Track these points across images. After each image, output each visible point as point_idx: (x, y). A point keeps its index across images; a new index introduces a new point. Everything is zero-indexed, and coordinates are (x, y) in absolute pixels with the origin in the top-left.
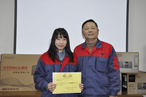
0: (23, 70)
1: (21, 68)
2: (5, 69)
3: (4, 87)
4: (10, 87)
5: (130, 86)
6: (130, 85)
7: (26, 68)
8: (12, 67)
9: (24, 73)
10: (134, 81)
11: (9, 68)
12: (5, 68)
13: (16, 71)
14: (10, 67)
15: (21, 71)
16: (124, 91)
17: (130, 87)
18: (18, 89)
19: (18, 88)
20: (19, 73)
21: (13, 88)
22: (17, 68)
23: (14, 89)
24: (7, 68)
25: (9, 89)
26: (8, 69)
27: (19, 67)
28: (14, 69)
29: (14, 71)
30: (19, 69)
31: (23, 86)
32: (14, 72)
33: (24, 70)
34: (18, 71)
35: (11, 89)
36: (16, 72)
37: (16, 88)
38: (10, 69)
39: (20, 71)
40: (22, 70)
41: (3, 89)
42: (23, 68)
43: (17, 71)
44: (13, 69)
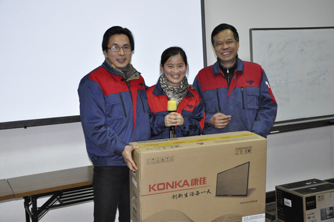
0: (196, 186)
1: (190, 183)
2: (152, 191)
7: (203, 180)
8: (168, 183)
9: (198, 193)
11: (161, 187)
12: (151, 188)
13: (178, 193)
14: (164, 184)
15: (192, 191)
20: (186, 196)
22: (181, 184)
24: (156, 188)
26: (159, 189)
27: (186, 181)
28: (174, 189)
29: (175, 193)
30: (186, 187)
32: (174, 197)
33: (199, 186)
34: (183, 193)
36: (180, 196)
38: (166, 190)
39: (189, 192)
40: (194, 186)
42: (195, 182)
43: (181, 192)
44: (172, 187)
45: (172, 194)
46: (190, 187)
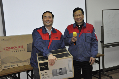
0: (20, 48)
1: (17, 48)
2: (4, 50)
3: (5, 65)
4: (11, 64)
7: (22, 47)
8: (9, 47)
9: (21, 51)
11: (7, 48)
13: (13, 51)
14: (8, 48)
15: (18, 50)
18: (17, 65)
19: (17, 64)
20: (17, 51)
21: (13, 64)
22: (14, 48)
23: (14, 65)
24: (5, 49)
25: (9, 66)
26: (6, 49)
27: (16, 47)
29: (12, 51)
30: (16, 49)
31: (22, 61)
32: (12, 52)
33: (21, 48)
35: (12, 66)
36: (14, 51)
37: (15, 64)
38: (9, 50)
39: (17, 50)
40: (19, 48)
41: (5, 67)
42: (19, 47)
43: (14, 50)
44: (11, 49)
45: (11, 51)
46: (18, 49)
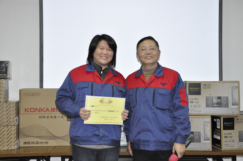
0: (54, 112)
1: (50, 110)
2: (27, 112)
3: (27, 140)
4: (35, 140)
5: (226, 137)
6: (226, 135)
8: (36, 109)
9: (55, 117)
10: (232, 128)
12: (26, 110)
13: (43, 115)
14: (34, 109)
15: (51, 115)
16: (216, 144)
17: (226, 139)
18: (47, 143)
19: (47, 141)
20: (48, 118)
21: (40, 140)
22: (45, 110)
23: (42, 143)
24: (29, 110)
25: (33, 143)
26: (31, 111)
27: (47, 108)
28: (40, 113)
29: (41, 115)
30: (47, 112)
31: (55, 138)
32: (40, 117)
33: (56, 112)
34: (46, 116)
35: (37, 143)
36: (44, 117)
37: (44, 141)
38: (35, 113)
39: (49, 115)
40: (53, 113)
41: (25, 143)
42: (53, 109)
44: (39, 111)
45: (39, 115)
46: (50, 112)
